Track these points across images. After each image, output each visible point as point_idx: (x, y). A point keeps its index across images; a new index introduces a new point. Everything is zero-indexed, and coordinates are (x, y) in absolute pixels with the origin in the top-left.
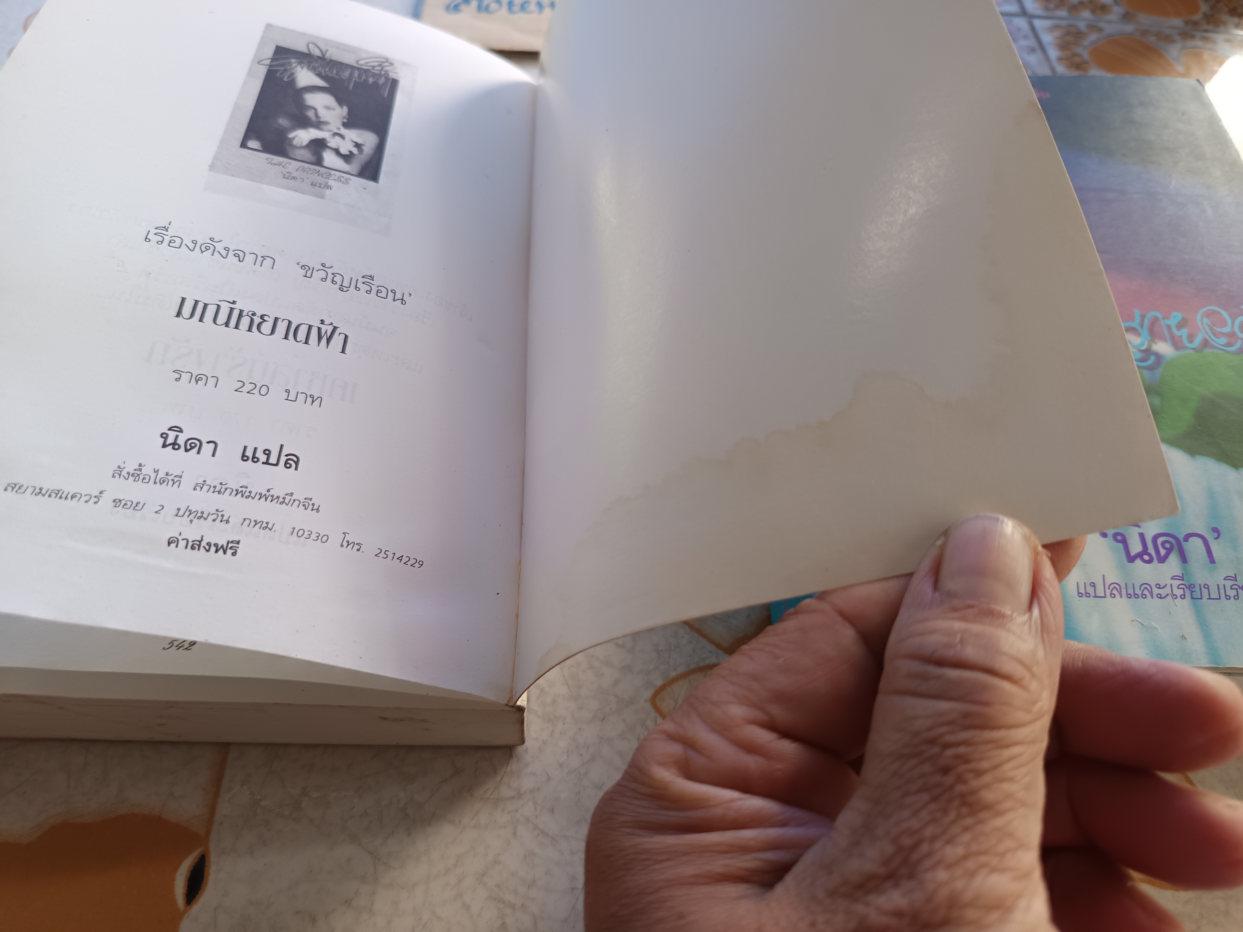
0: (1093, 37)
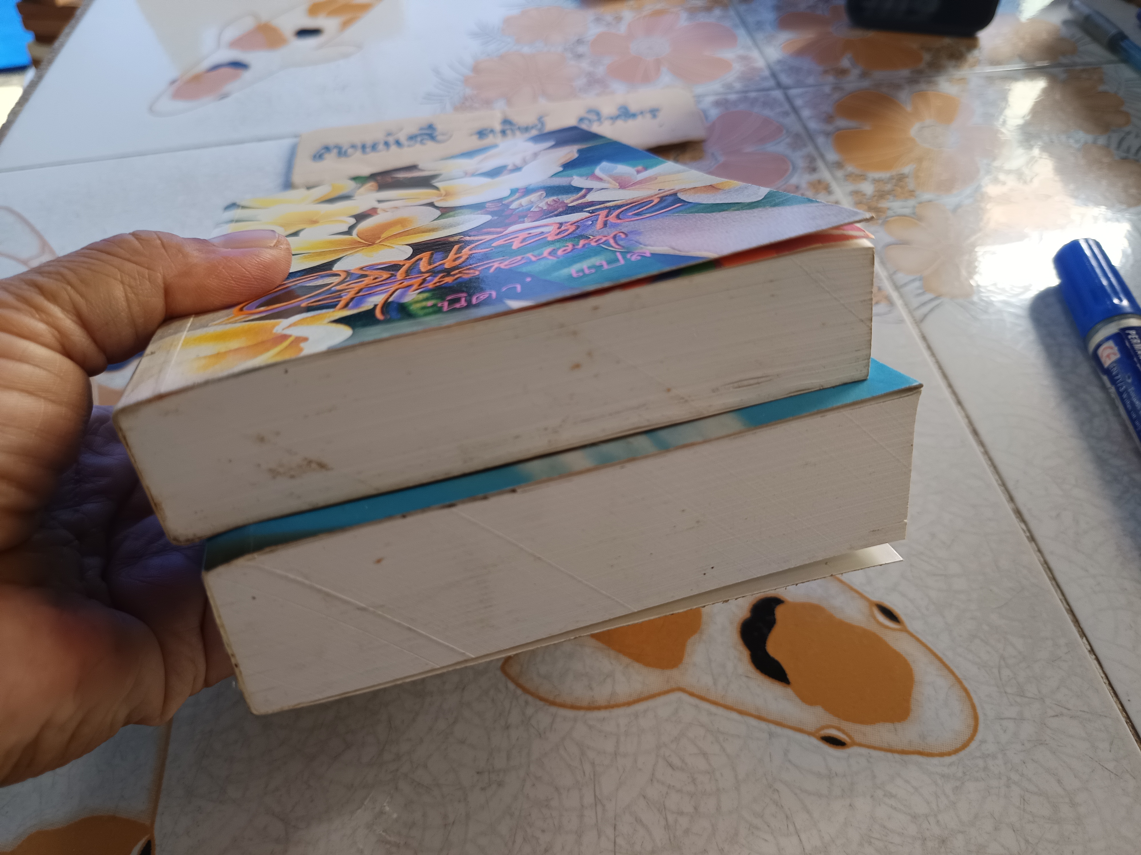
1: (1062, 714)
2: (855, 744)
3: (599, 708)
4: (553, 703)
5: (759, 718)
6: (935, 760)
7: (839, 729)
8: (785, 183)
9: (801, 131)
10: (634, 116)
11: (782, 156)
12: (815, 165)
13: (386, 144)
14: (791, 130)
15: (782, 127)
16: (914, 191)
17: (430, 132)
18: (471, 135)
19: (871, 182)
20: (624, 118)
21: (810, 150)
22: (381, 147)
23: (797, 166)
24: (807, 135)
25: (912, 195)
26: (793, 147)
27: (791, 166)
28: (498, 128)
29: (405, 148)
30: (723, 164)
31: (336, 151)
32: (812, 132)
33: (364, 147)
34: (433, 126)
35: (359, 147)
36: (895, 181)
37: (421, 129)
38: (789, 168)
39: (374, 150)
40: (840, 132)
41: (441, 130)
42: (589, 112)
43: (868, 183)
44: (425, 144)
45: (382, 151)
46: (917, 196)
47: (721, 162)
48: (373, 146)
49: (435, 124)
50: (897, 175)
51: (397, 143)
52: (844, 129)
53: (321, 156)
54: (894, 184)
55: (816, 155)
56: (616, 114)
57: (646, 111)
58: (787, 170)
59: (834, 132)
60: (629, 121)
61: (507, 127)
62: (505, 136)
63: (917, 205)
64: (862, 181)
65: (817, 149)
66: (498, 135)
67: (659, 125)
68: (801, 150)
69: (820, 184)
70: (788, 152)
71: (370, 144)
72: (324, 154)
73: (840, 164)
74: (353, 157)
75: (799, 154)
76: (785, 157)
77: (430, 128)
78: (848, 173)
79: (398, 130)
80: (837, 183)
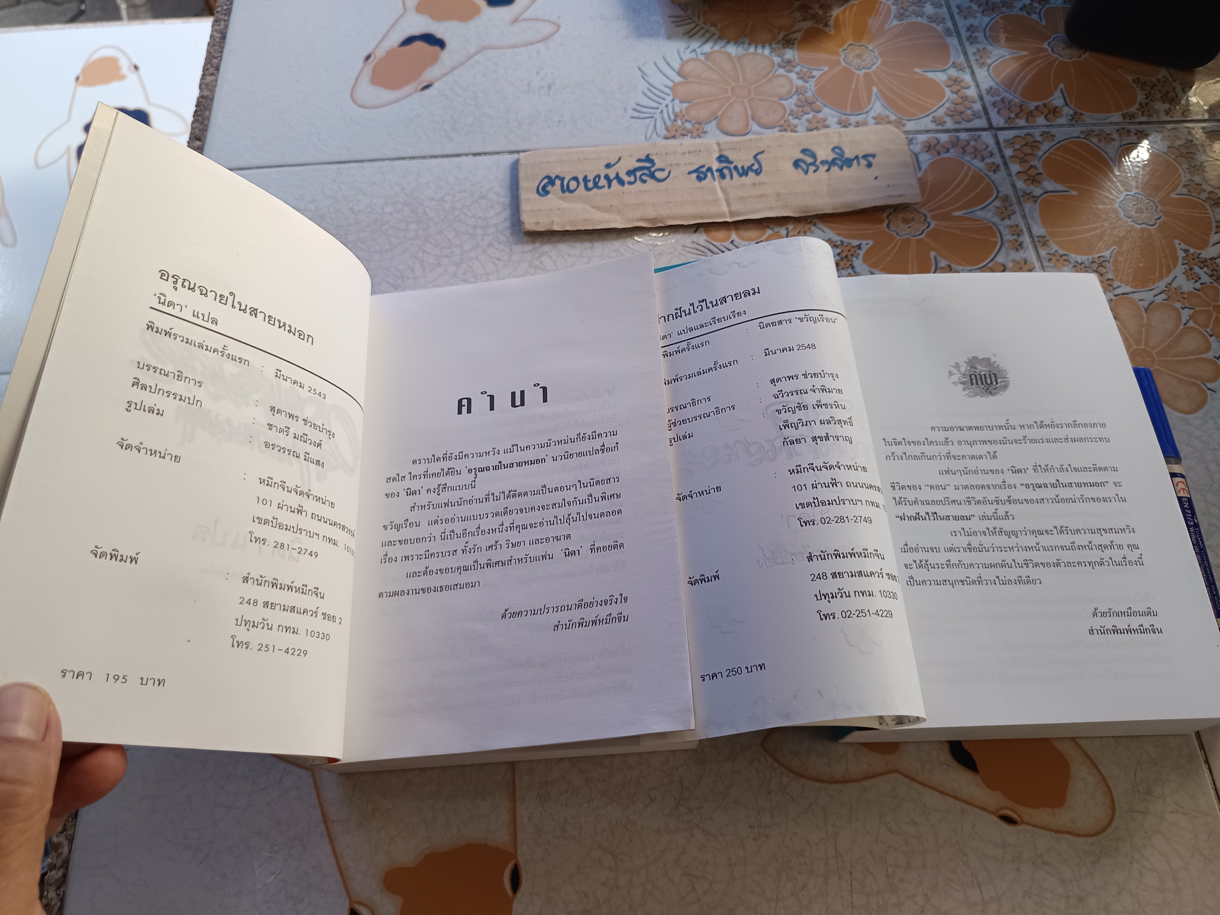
0: (1046, 146)
1: (1177, 811)
2: (1024, 822)
3: (837, 782)
4: (802, 776)
5: (955, 798)
6: (1081, 840)
7: (1012, 810)
8: (992, 260)
9: (1010, 192)
10: (848, 163)
11: (991, 224)
12: (1020, 239)
13: (607, 177)
14: (1000, 189)
15: (992, 184)
16: (1113, 280)
17: (648, 165)
18: (690, 173)
19: (1073, 265)
20: (840, 163)
21: (1017, 218)
22: (603, 182)
23: (1005, 238)
24: (1016, 197)
25: (1110, 285)
26: (1002, 213)
27: (999, 239)
28: (715, 166)
29: (626, 185)
30: (934, 229)
31: (558, 182)
32: (1020, 194)
33: (585, 179)
34: (650, 157)
35: (581, 179)
36: (1096, 265)
37: (639, 160)
38: (997, 242)
39: (596, 185)
40: (1048, 196)
41: (659, 164)
42: (804, 151)
43: (1071, 266)
44: (644, 182)
45: (603, 187)
46: (1115, 286)
47: (932, 227)
48: (594, 179)
49: (652, 155)
50: (1099, 257)
51: (617, 177)
52: (1051, 192)
53: (544, 188)
54: (1095, 269)
55: (1023, 226)
56: (831, 156)
57: (860, 156)
58: (995, 243)
59: (1042, 195)
60: (845, 168)
61: (724, 165)
62: (723, 176)
63: (1114, 298)
64: (1066, 262)
65: (1024, 216)
66: (716, 174)
67: (874, 177)
68: (1009, 218)
69: (1025, 263)
70: (996, 220)
71: (591, 177)
72: (547, 186)
73: (1045, 239)
74: (576, 192)
75: (1007, 222)
76: (994, 227)
77: (648, 159)
78: (1052, 252)
79: (617, 160)
80: (1042, 264)
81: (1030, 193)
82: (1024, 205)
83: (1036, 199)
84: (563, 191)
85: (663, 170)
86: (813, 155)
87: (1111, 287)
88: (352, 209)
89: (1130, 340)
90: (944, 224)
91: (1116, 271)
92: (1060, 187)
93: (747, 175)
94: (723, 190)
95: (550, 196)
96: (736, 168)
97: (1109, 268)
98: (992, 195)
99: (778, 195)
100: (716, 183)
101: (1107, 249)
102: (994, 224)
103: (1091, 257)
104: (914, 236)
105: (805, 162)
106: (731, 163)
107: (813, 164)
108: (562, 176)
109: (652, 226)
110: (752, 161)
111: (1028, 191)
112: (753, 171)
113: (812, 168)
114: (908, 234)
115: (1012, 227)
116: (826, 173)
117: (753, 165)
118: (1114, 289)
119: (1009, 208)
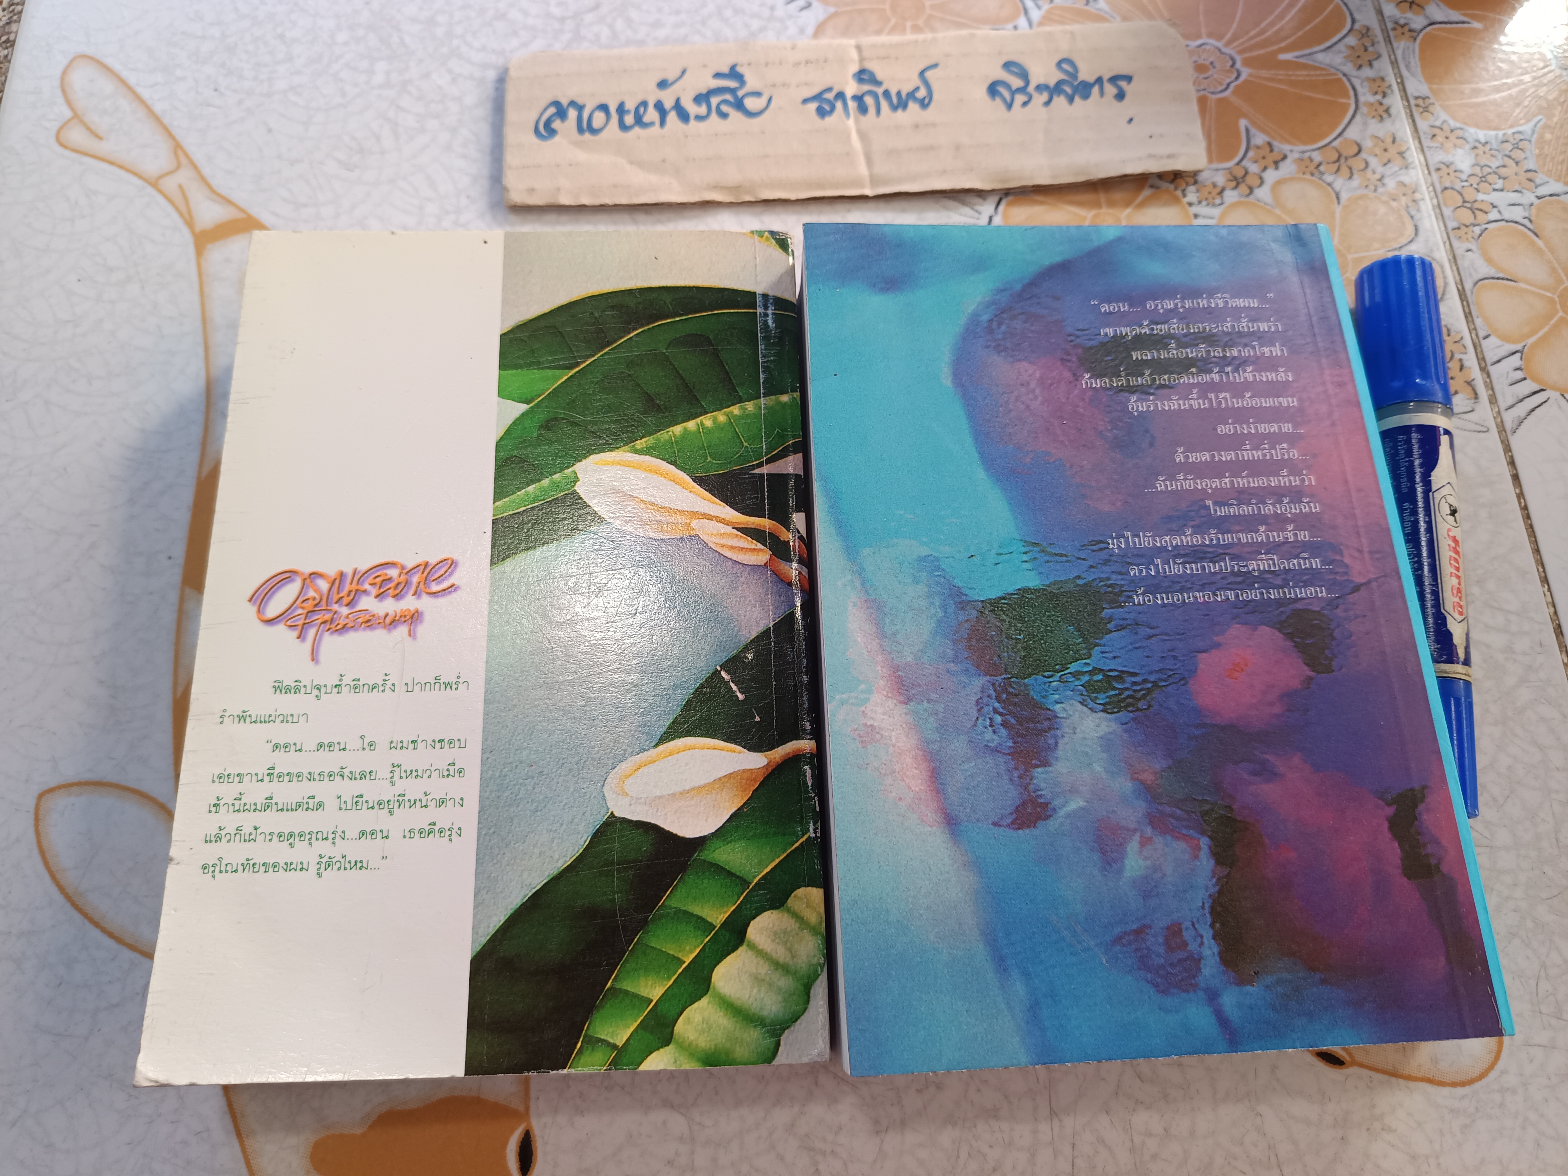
2: (1355, 1063)
6: (1446, 1091)
8: (1340, 135)
9: (1374, 23)
10: (1084, 90)
11: (1340, 76)
12: (1386, 102)
13: (659, 106)
14: (1357, 16)
15: (1344, 8)
16: (1535, 171)
17: (732, 84)
18: (805, 101)
19: (1472, 144)
20: (1069, 90)
21: (1384, 67)
22: (651, 115)
23: (1362, 99)
24: (1382, 31)
25: (1530, 180)
26: (1358, 57)
27: (1352, 101)
28: (851, 88)
29: (692, 122)
30: (1246, 81)
31: (572, 114)
32: (1390, 25)
33: (621, 110)
34: (739, 69)
35: (613, 109)
36: (1509, 146)
37: (718, 75)
38: (1349, 104)
39: (639, 121)
40: (1434, 29)
41: (752, 83)
42: (1008, 66)
43: (1468, 147)
44: (724, 116)
45: (652, 124)
46: (1538, 181)
47: (1243, 77)
48: (637, 109)
49: (742, 66)
50: (1514, 133)
51: (678, 107)
52: (1441, 23)
53: (548, 124)
54: (1507, 153)
55: (1392, 79)
56: (1053, 77)
57: (1106, 78)
58: (1346, 108)
59: (1425, 27)
60: (1077, 99)
61: (866, 87)
62: (863, 109)
63: (1536, 201)
64: (1461, 141)
65: (1395, 63)
66: (852, 105)
67: (1127, 119)
68: (1371, 65)
69: (1394, 141)
70: (1349, 68)
71: (630, 105)
72: (554, 121)
73: (1427, 102)
74: (604, 135)
75: (1367, 72)
76: (1344, 79)
77: (734, 73)
78: (1438, 123)
79: (678, 73)
80: (1420, 143)
81: (1406, 24)
82: (1395, 45)
83: (1415, 34)
84: (580, 130)
85: (758, 94)
86: (1024, 75)
87: (1532, 184)
88: (281, 37)
89: (1560, 271)
90: (1264, 73)
91: (1541, 156)
92: (1455, 16)
93: (905, 106)
94: (863, 136)
95: (557, 139)
96: (887, 94)
97: (1531, 152)
98: (1343, 26)
99: (958, 147)
100: (851, 122)
101: (1528, 121)
102: (1345, 75)
103: (1500, 133)
104: (1213, 93)
105: (1007, 86)
106: (879, 83)
107: (1022, 90)
108: (580, 101)
109: (733, 201)
110: (916, 82)
111: (1402, 22)
112: (915, 99)
113: (1020, 99)
114: (1204, 90)
115: (1374, 80)
116: (1044, 109)
117: (917, 89)
118: (1536, 187)
119: (1371, 49)
